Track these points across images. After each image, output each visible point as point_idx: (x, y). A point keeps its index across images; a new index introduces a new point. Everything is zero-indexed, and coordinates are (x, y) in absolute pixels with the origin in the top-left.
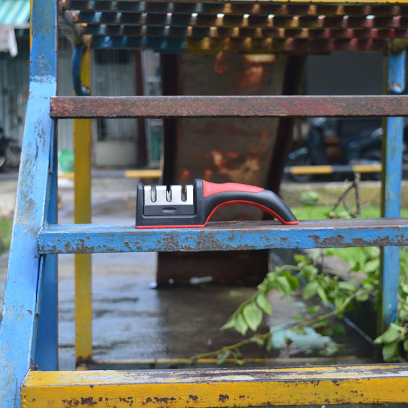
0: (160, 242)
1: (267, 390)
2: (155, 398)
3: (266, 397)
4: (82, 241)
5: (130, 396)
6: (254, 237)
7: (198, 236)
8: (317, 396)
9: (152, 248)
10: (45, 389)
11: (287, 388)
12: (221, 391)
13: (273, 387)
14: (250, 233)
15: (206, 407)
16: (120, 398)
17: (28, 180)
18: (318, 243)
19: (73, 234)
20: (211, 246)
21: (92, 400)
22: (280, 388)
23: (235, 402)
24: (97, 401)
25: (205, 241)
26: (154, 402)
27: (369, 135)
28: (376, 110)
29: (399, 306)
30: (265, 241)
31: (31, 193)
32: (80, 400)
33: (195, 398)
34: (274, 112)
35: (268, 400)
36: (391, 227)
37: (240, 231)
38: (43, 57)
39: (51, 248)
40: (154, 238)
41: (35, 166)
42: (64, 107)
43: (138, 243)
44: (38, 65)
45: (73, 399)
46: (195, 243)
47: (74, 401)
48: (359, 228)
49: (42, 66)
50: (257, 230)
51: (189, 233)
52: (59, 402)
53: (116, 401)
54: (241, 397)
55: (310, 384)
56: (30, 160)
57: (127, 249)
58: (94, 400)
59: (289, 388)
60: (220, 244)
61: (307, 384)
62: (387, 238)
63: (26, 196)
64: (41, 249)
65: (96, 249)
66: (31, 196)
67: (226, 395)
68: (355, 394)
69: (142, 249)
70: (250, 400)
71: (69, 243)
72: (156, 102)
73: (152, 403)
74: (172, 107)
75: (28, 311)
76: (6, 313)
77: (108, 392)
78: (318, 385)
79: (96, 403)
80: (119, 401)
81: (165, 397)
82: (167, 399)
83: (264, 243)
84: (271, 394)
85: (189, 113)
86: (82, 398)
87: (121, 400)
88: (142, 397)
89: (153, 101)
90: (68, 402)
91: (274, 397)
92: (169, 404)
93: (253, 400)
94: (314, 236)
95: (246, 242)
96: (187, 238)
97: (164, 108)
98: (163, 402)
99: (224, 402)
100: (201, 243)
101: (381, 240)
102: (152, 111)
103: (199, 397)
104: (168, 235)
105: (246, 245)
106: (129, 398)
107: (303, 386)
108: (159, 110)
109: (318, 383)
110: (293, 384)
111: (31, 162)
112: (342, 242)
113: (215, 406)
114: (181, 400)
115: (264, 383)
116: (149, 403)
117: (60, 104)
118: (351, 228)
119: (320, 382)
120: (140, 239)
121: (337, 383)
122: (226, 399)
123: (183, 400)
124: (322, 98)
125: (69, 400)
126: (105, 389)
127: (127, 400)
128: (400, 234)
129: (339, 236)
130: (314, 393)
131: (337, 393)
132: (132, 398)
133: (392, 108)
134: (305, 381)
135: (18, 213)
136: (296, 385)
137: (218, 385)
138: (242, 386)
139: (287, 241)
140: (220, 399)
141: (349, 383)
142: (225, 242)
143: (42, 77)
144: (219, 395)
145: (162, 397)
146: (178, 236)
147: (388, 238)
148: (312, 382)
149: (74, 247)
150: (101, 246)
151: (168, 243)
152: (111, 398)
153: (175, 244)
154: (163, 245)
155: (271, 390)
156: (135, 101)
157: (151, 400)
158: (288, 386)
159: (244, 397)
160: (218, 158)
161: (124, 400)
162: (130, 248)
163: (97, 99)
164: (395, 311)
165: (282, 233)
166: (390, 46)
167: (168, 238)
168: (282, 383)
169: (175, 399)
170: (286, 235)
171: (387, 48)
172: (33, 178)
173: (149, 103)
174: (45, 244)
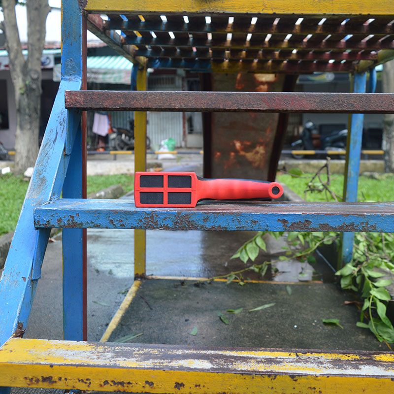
0: (141, 221)
1: (223, 381)
2: (112, 381)
3: (222, 387)
4: (72, 217)
5: (87, 378)
6: (227, 220)
7: (175, 216)
8: (274, 390)
9: (134, 226)
10: (7, 366)
11: (243, 381)
12: (177, 379)
13: (230, 378)
14: (223, 215)
15: (162, 393)
16: (79, 379)
17: (44, 161)
18: (287, 226)
19: (65, 211)
20: (187, 226)
21: (52, 379)
22: (236, 380)
23: (190, 390)
24: (57, 380)
25: (182, 221)
26: (111, 385)
27: (337, 134)
28: (346, 106)
29: (354, 250)
30: (237, 223)
31: (45, 171)
32: (41, 379)
33: (151, 384)
34: (255, 106)
35: (223, 391)
36: (357, 214)
37: (214, 213)
38: (71, 60)
39: (45, 223)
40: (136, 217)
41: (52, 149)
42: (76, 100)
43: (122, 221)
44: (67, 66)
45: (34, 376)
46: (172, 223)
47: (35, 379)
48: (326, 215)
49: (70, 68)
50: (229, 213)
51: (168, 213)
52: (21, 379)
53: (75, 381)
54: (196, 386)
55: (266, 377)
56: (49, 144)
57: (111, 225)
58: (53, 379)
59: (246, 380)
60: (195, 224)
61: (264, 377)
62: (352, 224)
63: (40, 174)
64: (37, 223)
65: (84, 224)
66: (44, 174)
67: (182, 383)
68: (313, 390)
69: (125, 226)
70: (205, 389)
71: (61, 219)
72: (153, 96)
73: (109, 385)
74: (167, 100)
75: (22, 277)
76: (3, 279)
77: (67, 373)
78: (276, 380)
79: (55, 382)
80: (78, 382)
81: (122, 381)
82: (124, 383)
83: (236, 225)
84: (227, 385)
85: (181, 106)
86: (42, 377)
87: (79, 381)
88: (99, 379)
89: (151, 95)
90: (30, 379)
91: (230, 388)
92: (126, 388)
93: (208, 390)
94: (283, 220)
95: (220, 224)
96: (166, 218)
97: (160, 102)
98: (120, 386)
99: (179, 389)
100: (178, 223)
101: (347, 226)
102: (150, 104)
103: (155, 383)
104: (148, 214)
105: (219, 226)
106: (87, 380)
107: (260, 379)
108: (155, 103)
109: (275, 377)
110: (249, 376)
111: (50, 145)
112: (309, 227)
113: (171, 393)
114: (138, 385)
115: (220, 374)
116: (106, 386)
117: (73, 97)
118: (319, 214)
119: (277, 376)
120: (123, 217)
121: (295, 379)
122: (182, 387)
123: (140, 385)
124: (298, 95)
125: (30, 377)
126: (64, 370)
127: (85, 381)
128: (366, 221)
129: (307, 221)
130: (270, 387)
131: (294, 388)
132: (90, 380)
133: (361, 104)
134: (262, 375)
135: (31, 188)
136: (253, 378)
137: (174, 373)
138: (198, 375)
139: (257, 224)
140: (176, 387)
141: (307, 379)
142: (200, 223)
143: (70, 77)
144: (174, 383)
145: (118, 381)
146: (158, 216)
147: (354, 224)
148: (269, 376)
149: (66, 222)
150: (89, 222)
151: (148, 222)
152: (69, 378)
153: (155, 223)
154: (144, 223)
155: (227, 381)
156: (136, 95)
157: (108, 383)
158: (245, 378)
159: (199, 386)
160: (238, 145)
161: (82, 381)
162: (114, 225)
163: (104, 93)
164: (351, 253)
165: (253, 217)
166: (356, 68)
167: (148, 218)
168: (238, 375)
169: (131, 384)
170: (256, 219)
171: (354, 69)
172: (49, 159)
173: (148, 96)
174: (41, 218)
